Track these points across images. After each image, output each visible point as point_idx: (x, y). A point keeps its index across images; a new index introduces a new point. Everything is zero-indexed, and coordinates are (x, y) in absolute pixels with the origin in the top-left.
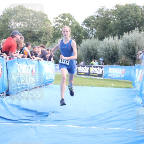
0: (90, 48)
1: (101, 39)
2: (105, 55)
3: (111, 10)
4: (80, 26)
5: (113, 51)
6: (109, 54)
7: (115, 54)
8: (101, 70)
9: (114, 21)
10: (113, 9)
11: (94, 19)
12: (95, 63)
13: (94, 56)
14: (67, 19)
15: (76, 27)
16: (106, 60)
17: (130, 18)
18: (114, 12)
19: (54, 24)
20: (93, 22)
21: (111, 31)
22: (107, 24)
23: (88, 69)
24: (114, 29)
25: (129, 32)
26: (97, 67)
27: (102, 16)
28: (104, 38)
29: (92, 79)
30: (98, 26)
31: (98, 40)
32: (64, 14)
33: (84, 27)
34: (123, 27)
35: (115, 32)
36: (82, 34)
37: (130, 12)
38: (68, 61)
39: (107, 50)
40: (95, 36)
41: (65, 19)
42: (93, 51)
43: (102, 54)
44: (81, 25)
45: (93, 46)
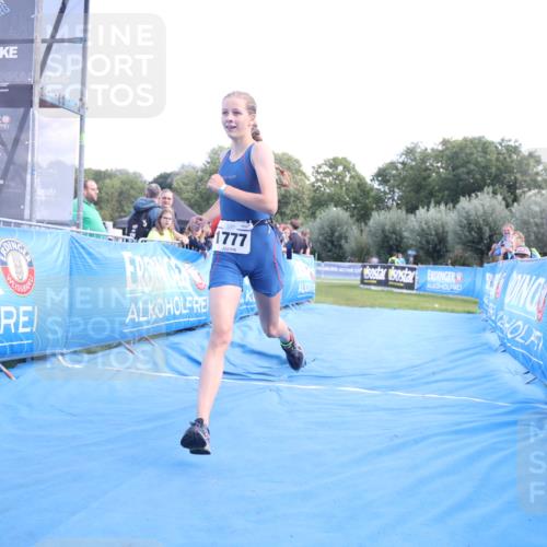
0: (387, 228)
1: (412, 210)
2: (419, 245)
3: (433, 149)
4: (366, 183)
5: (437, 234)
6: (428, 242)
7: (440, 242)
8: (411, 274)
9: (438, 173)
10: (435, 147)
11: (397, 169)
12: (399, 260)
13: (397, 246)
14: (340, 168)
15: (359, 185)
16: (421, 253)
17: (472, 167)
18: (438, 155)
19: (313, 179)
20: (394, 176)
21: (431, 194)
22: (425, 179)
23: (384, 272)
24: (439, 191)
25: (470, 196)
26: (403, 268)
27: (414, 163)
28: (417, 208)
29: (392, 293)
30: (405, 184)
31: (404, 212)
32: (334, 159)
33: (376, 185)
34: (458, 186)
35: (440, 195)
36: (371, 199)
37: (472, 154)
38: (245, 236)
39: (423, 233)
40: (398, 204)
41: (337, 168)
42: (394, 236)
43: (414, 243)
44: (369, 182)
45: (393, 225)
